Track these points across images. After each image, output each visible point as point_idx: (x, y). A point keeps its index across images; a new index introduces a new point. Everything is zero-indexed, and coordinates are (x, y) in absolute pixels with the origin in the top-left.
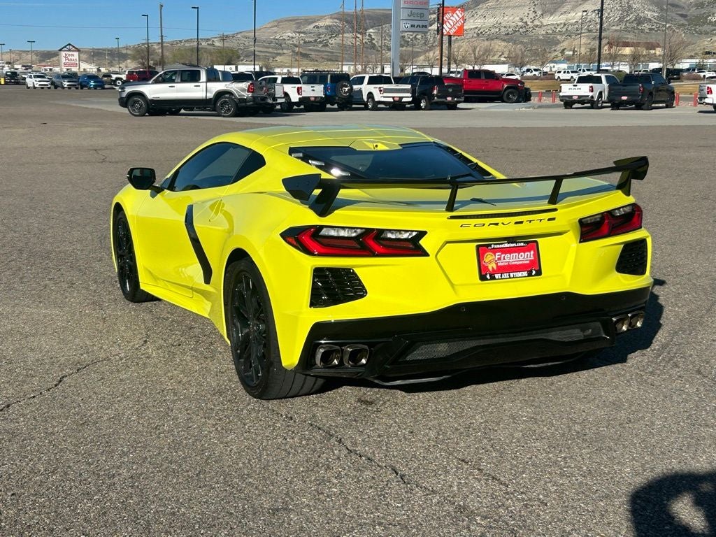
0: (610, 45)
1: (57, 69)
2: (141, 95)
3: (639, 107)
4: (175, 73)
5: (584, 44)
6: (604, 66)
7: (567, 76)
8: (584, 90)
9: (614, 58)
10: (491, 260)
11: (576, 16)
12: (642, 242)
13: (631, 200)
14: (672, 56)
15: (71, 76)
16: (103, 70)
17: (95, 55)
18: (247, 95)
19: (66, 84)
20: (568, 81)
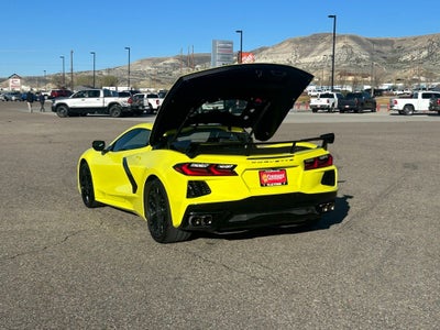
0: (341, 75)
1: (5, 89)
2: (65, 105)
3: (356, 112)
4: (85, 92)
5: (325, 75)
6: (336, 87)
7: (315, 94)
8: (324, 102)
9: (342, 83)
10: (266, 178)
11: (320, 58)
12: (333, 171)
13: (327, 152)
14: (377, 82)
15: (16, 94)
16: (35, 90)
17: (29, 80)
18: (128, 105)
19: (13, 98)
20: (316, 96)
